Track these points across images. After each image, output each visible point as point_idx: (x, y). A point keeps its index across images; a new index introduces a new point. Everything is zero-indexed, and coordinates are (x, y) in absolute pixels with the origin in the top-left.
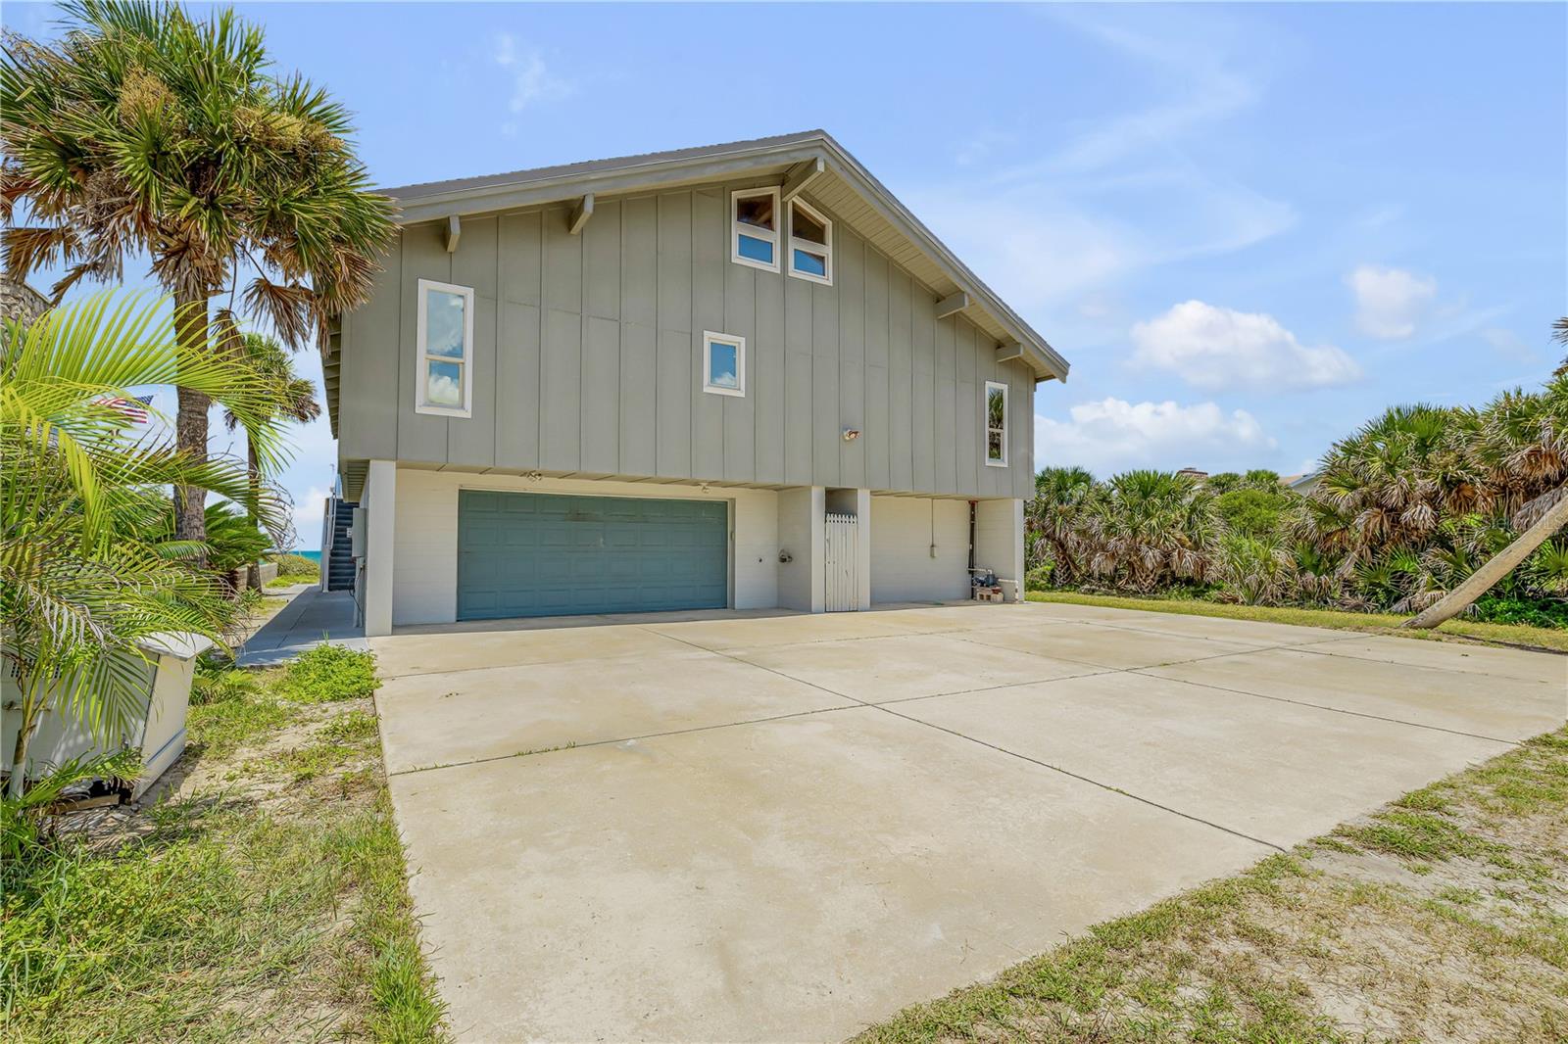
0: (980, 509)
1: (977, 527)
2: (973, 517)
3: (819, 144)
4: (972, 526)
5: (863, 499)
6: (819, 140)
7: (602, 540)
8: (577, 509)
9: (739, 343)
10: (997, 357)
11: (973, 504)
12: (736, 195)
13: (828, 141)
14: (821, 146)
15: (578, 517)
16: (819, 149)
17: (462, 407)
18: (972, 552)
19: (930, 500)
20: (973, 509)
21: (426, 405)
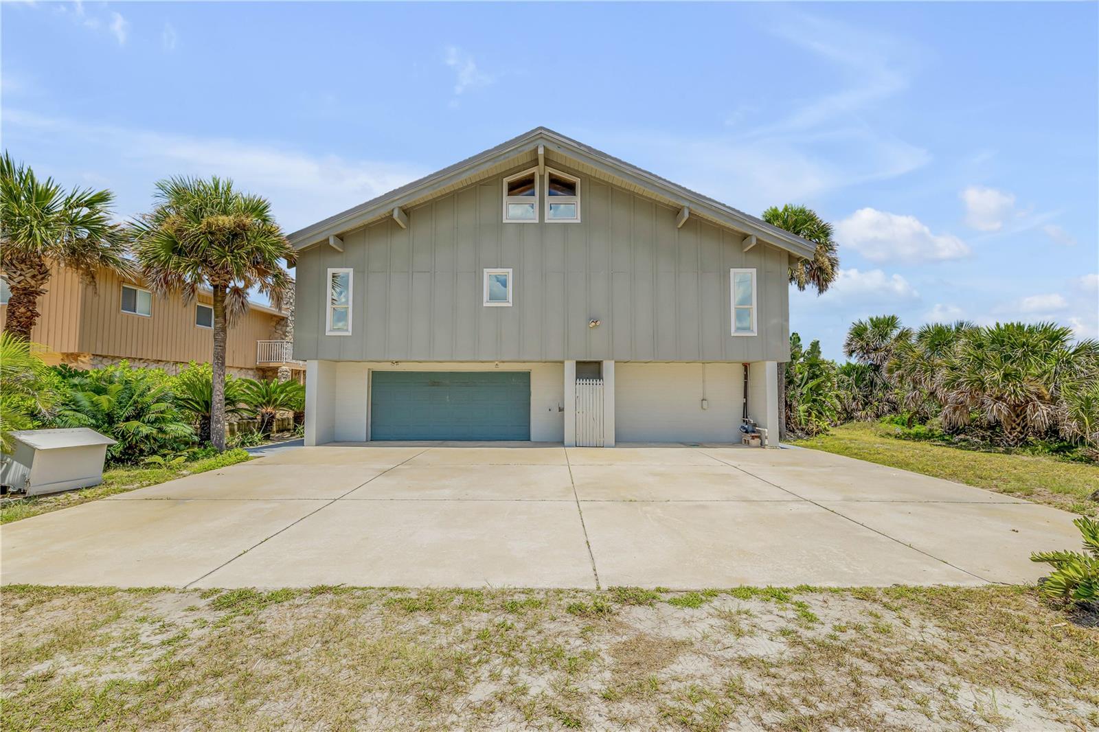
0: (752, 370)
1: (749, 385)
2: (746, 377)
3: (540, 136)
4: (746, 383)
5: (609, 368)
6: (541, 133)
7: (448, 397)
8: (434, 380)
9: (508, 273)
10: (742, 248)
11: (746, 367)
12: (506, 180)
13: (546, 133)
14: (542, 137)
15: (435, 384)
16: (541, 139)
17: (347, 330)
18: (745, 405)
19: (701, 364)
20: (746, 370)
21: (331, 331)
